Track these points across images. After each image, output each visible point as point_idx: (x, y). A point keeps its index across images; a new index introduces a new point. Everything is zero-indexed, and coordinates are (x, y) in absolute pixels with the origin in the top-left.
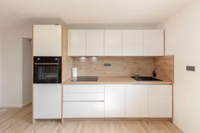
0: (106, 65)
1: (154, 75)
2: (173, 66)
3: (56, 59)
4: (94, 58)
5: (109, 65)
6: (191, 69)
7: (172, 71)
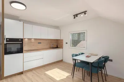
0: (39, 43)
1: (57, 46)
2: (63, 43)
3: (20, 40)
4: (33, 39)
5: (40, 43)
6: (67, 43)
7: (62, 44)
